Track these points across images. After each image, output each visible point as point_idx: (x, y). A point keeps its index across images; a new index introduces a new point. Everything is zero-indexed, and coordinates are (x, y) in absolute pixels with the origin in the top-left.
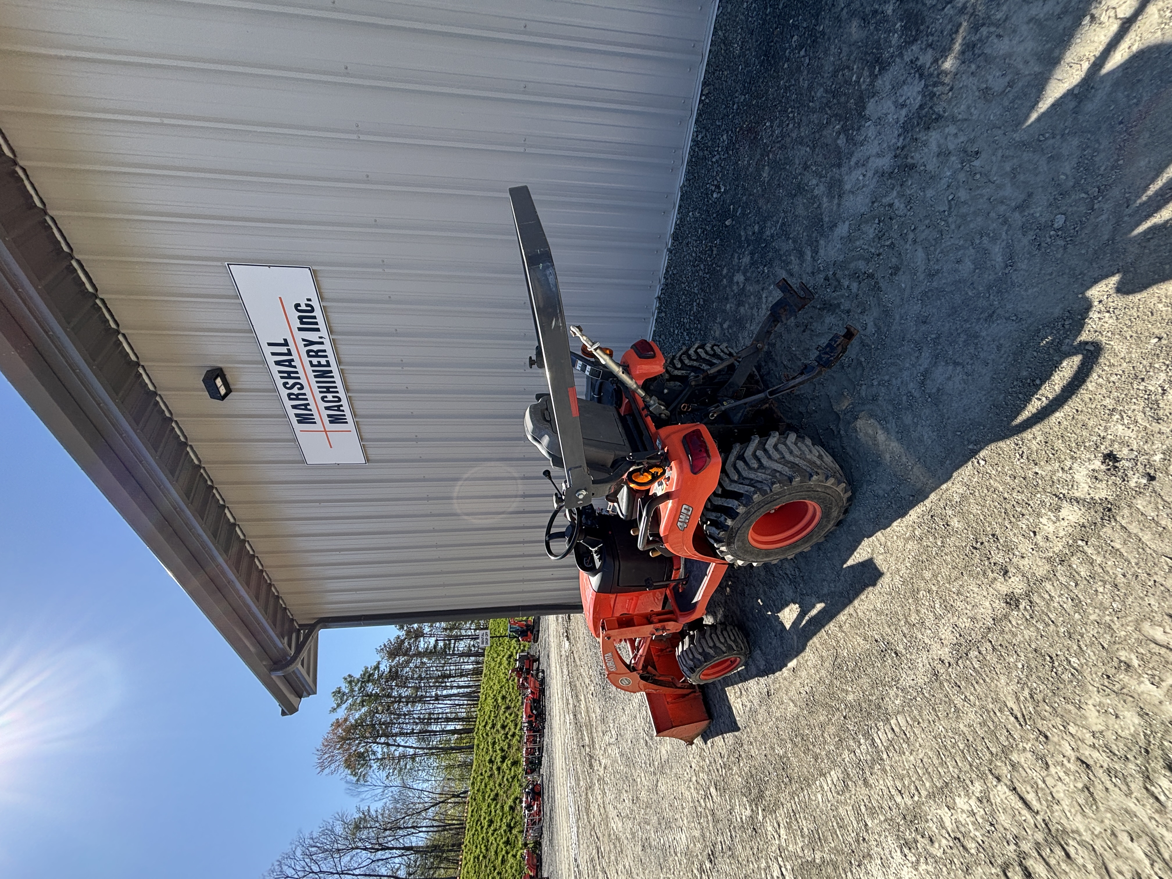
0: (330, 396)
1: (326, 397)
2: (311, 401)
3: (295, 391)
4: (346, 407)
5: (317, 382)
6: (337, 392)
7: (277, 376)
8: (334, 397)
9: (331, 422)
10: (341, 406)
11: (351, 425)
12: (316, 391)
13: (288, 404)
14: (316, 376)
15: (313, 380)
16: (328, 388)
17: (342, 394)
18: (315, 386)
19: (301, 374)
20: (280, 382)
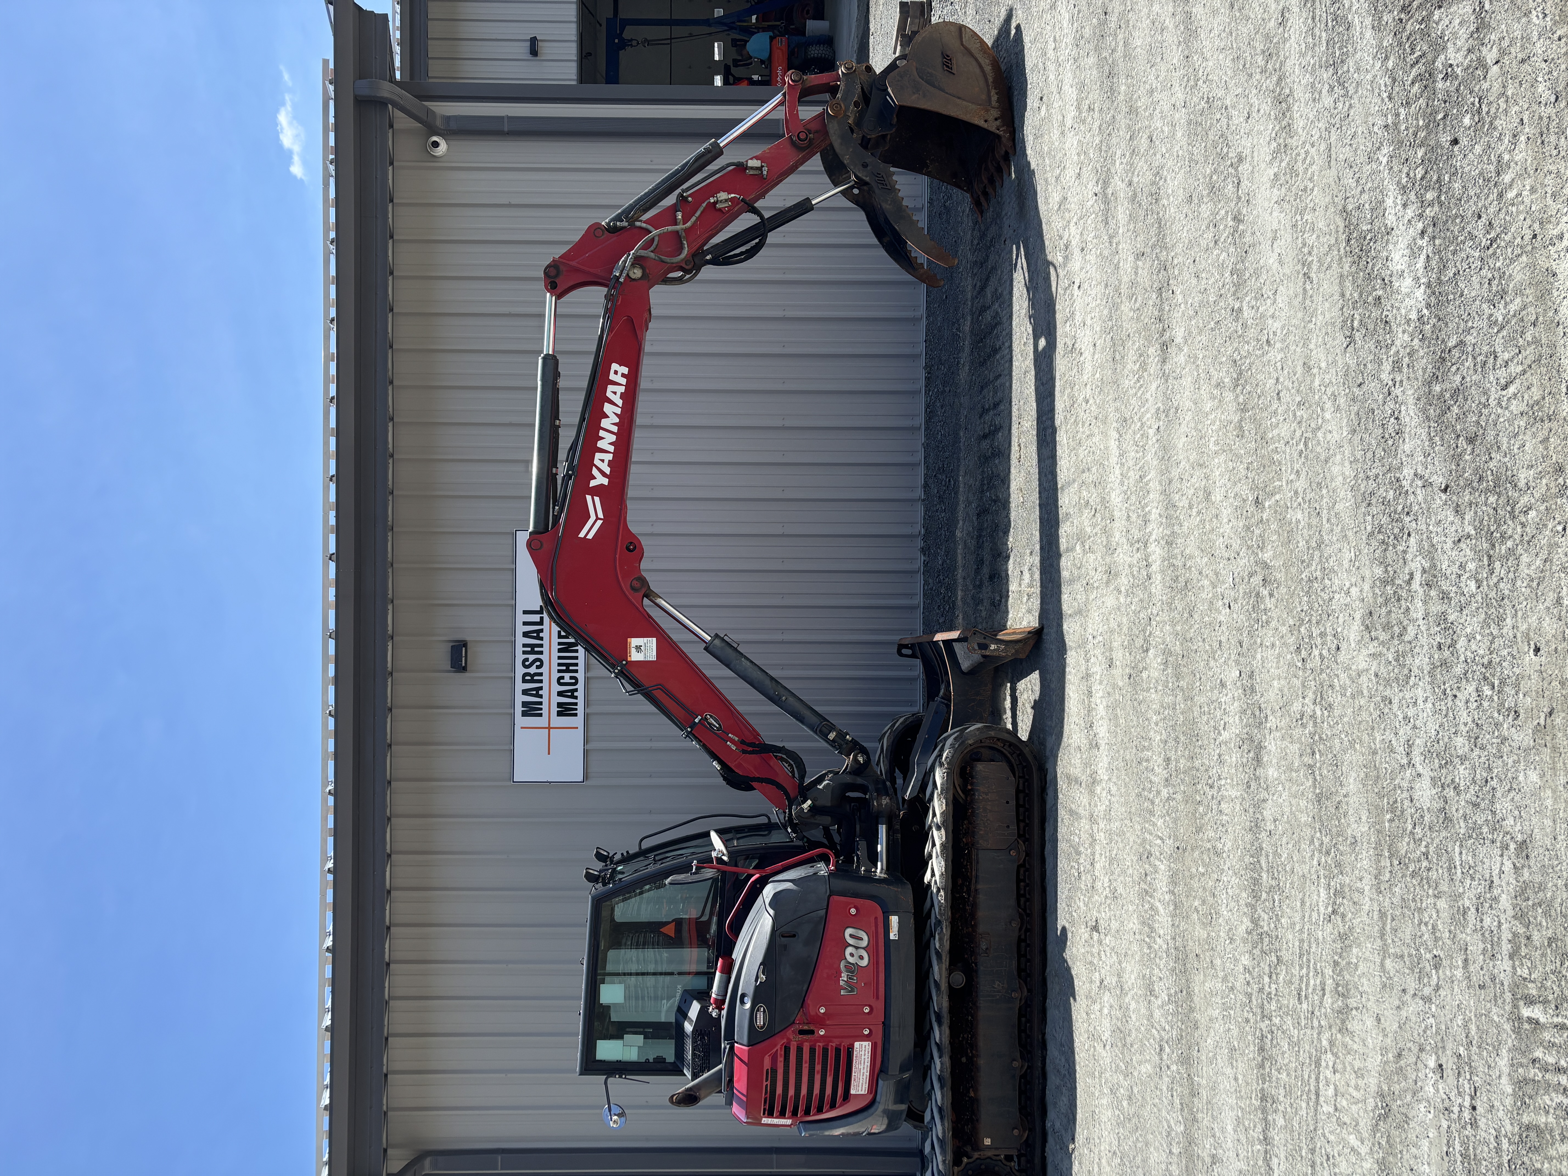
0: (567, 677)
1: (563, 678)
2: (545, 685)
3: (533, 670)
4: (580, 694)
5: (560, 658)
6: (576, 671)
7: (519, 649)
8: (571, 678)
9: (560, 714)
10: (576, 690)
11: (578, 721)
12: (555, 668)
13: (520, 686)
14: (560, 651)
15: (555, 654)
16: (568, 665)
17: (580, 676)
18: (555, 661)
19: (545, 649)
20: (520, 657)
